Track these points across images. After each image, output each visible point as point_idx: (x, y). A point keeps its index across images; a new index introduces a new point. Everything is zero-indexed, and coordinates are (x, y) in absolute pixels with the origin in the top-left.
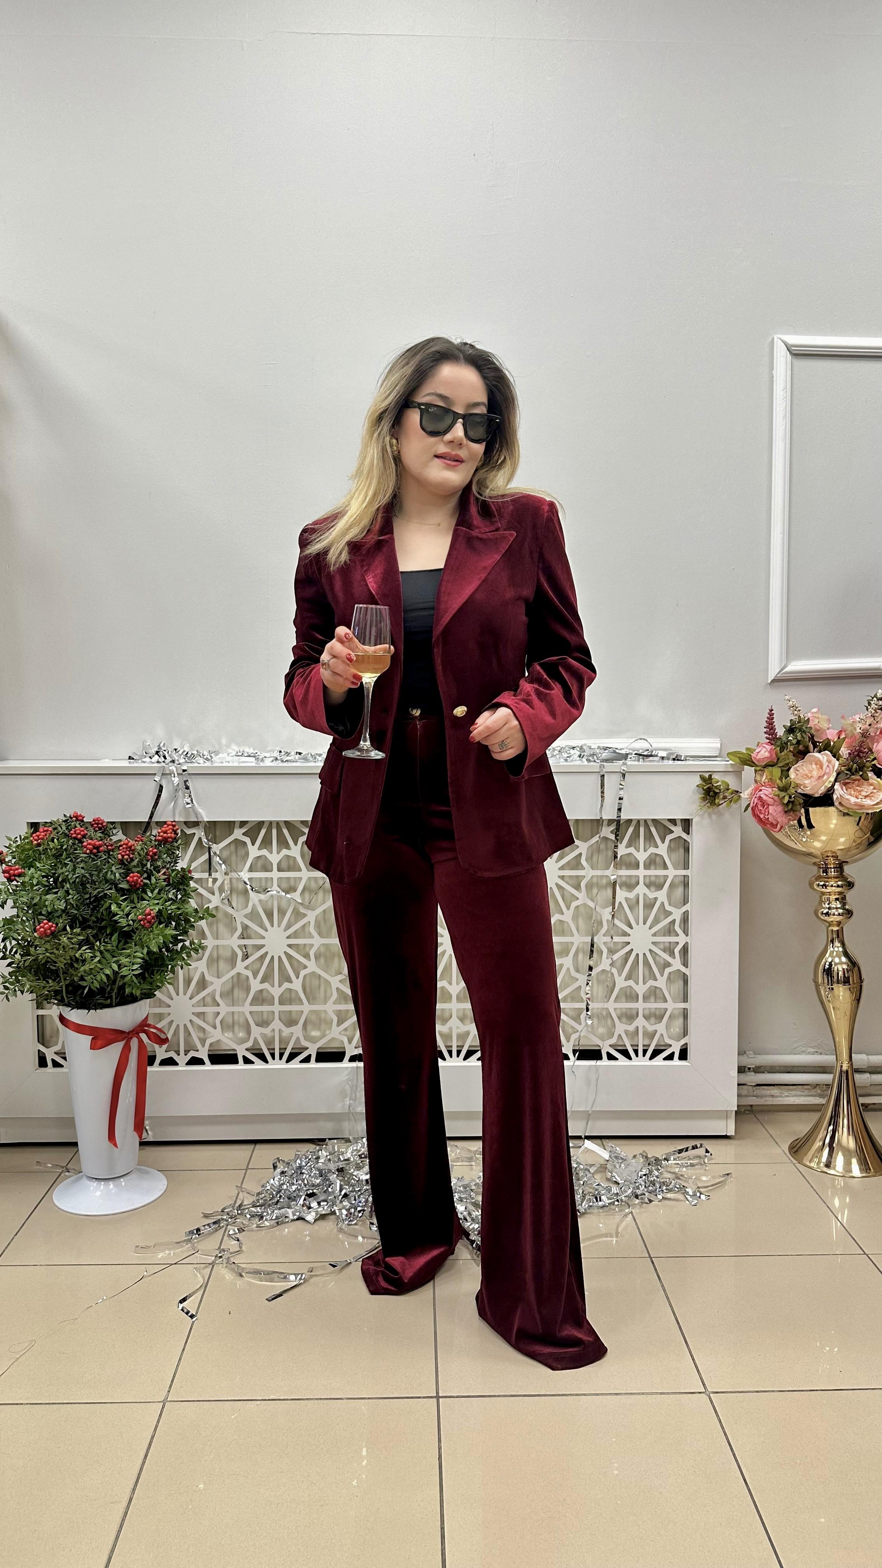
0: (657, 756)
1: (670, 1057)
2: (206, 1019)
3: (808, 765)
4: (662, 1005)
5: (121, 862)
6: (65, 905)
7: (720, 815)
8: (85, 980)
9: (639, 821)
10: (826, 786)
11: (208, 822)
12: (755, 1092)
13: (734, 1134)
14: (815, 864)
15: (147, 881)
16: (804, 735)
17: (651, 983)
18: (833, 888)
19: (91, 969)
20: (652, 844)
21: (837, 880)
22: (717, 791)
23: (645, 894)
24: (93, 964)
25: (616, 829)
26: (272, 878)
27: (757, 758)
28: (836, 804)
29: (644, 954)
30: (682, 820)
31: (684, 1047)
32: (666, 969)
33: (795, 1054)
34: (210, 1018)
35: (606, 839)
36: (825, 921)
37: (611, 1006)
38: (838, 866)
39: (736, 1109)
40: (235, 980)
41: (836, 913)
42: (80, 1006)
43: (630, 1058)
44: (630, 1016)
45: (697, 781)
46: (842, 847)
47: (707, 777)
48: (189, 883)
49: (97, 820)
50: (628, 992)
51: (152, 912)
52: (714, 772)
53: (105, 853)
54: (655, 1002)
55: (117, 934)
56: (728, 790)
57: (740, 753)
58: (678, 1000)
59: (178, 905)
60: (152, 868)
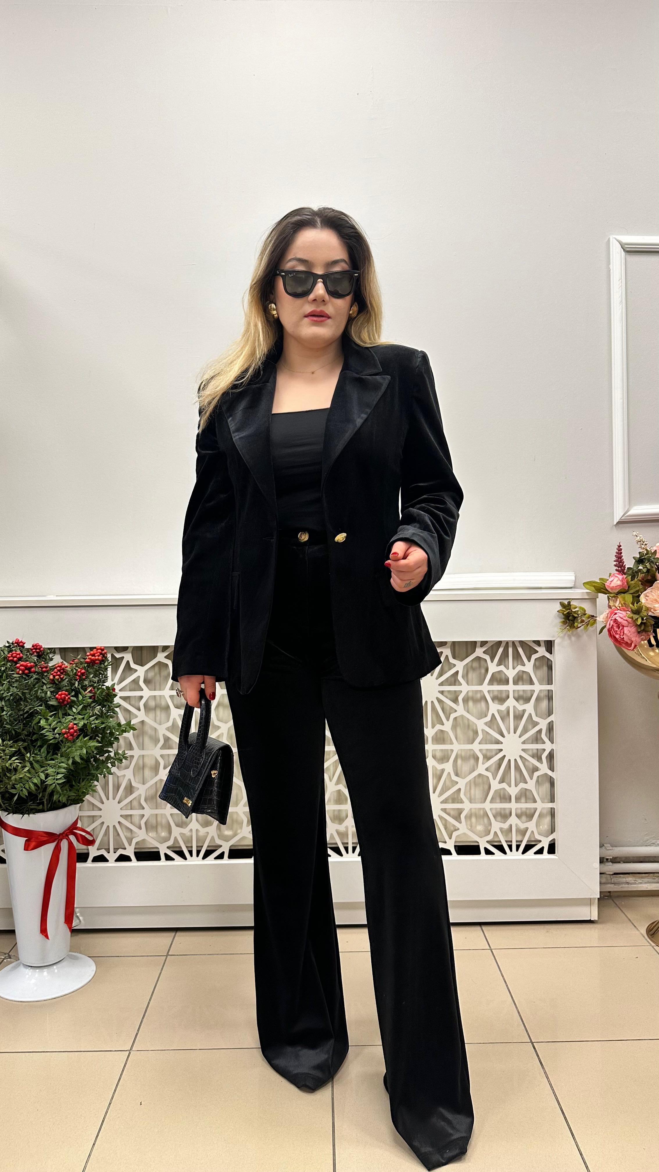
1: (540, 851)
2: (133, 820)
3: (656, 591)
4: (531, 805)
5: (53, 682)
7: (579, 636)
8: (15, 788)
9: (507, 643)
11: (134, 647)
12: (613, 880)
13: (597, 919)
15: (75, 699)
16: (652, 563)
17: (522, 785)
19: (21, 778)
20: (519, 663)
22: (576, 615)
23: (514, 706)
24: (23, 774)
25: (487, 649)
27: (612, 586)
29: (515, 760)
30: (545, 641)
31: (553, 842)
32: (535, 773)
33: (646, 846)
34: (136, 820)
35: (479, 658)
37: (488, 806)
39: (599, 897)
40: (158, 785)
42: (14, 813)
43: (505, 853)
44: (504, 816)
45: (559, 607)
47: (567, 603)
48: (113, 699)
49: (36, 645)
50: (502, 794)
51: (75, 726)
52: (573, 599)
53: (38, 673)
54: (526, 803)
55: (45, 746)
56: (585, 614)
57: (594, 582)
58: (546, 801)
59: (103, 720)
60: (79, 687)
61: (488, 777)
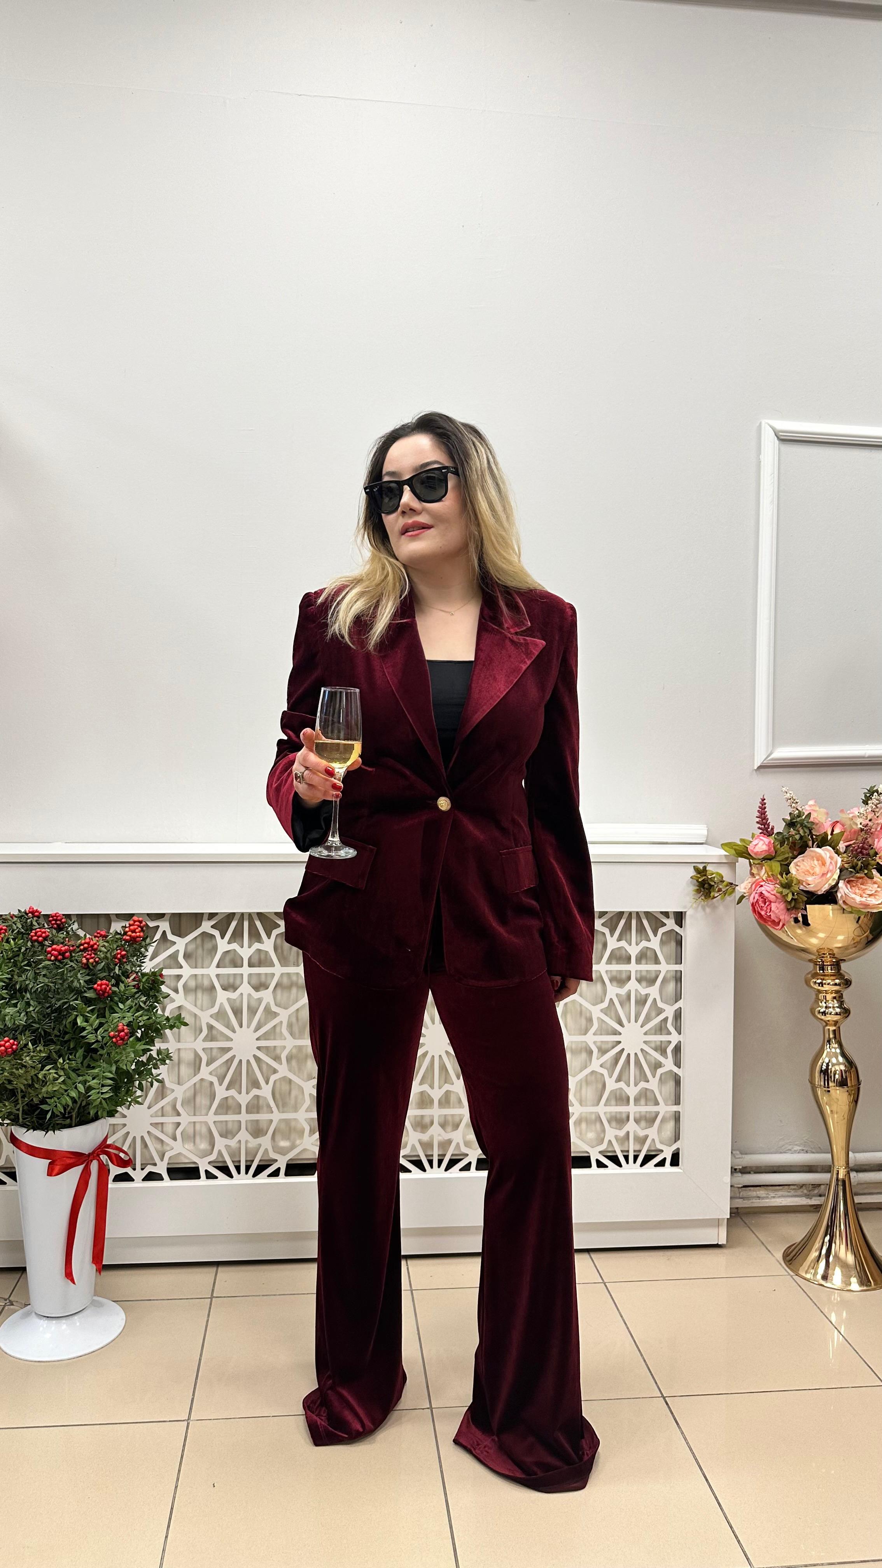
1: (662, 1163)
2: (165, 1129)
3: (809, 860)
4: (654, 1109)
5: (86, 966)
6: (25, 1018)
7: (714, 908)
9: (630, 913)
10: (830, 884)
11: (175, 914)
12: (741, 1194)
13: (725, 1243)
14: (810, 961)
15: (116, 989)
16: (805, 830)
17: (643, 1085)
18: (830, 986)
19: (55, 1091)
20: (643, 937)
21: (833, 978)
22: (712, 883)
23: (636, 990)
24: (57, 1086)
26: (242, 975)
27: (755, 850)
28: (841, 902)
29: (636, 1054)
30: (674, 912)
31: (677, 1152)
32: (658, 1070)
33: (781, 1153)
34: (169, 1129)
36: (822, 1020)
37: (601, 1109)
38: (835, 964)
39: (729, 1217)
40: (198, 1086)
41: (833, 1012)
43: (620, 1165)
44: (620, 1121)
45: (692, 873)
46: (840, 945)
47: (701, 868)
48: (160, 988)
49: (53, 913)
50: (618, 1095)
52: (709, 863)
54: (646, 1105)
56: (723, 881)
57: (735, 844)
58: (670, 1102)
60: (120, 973)
61: (602, 1075)
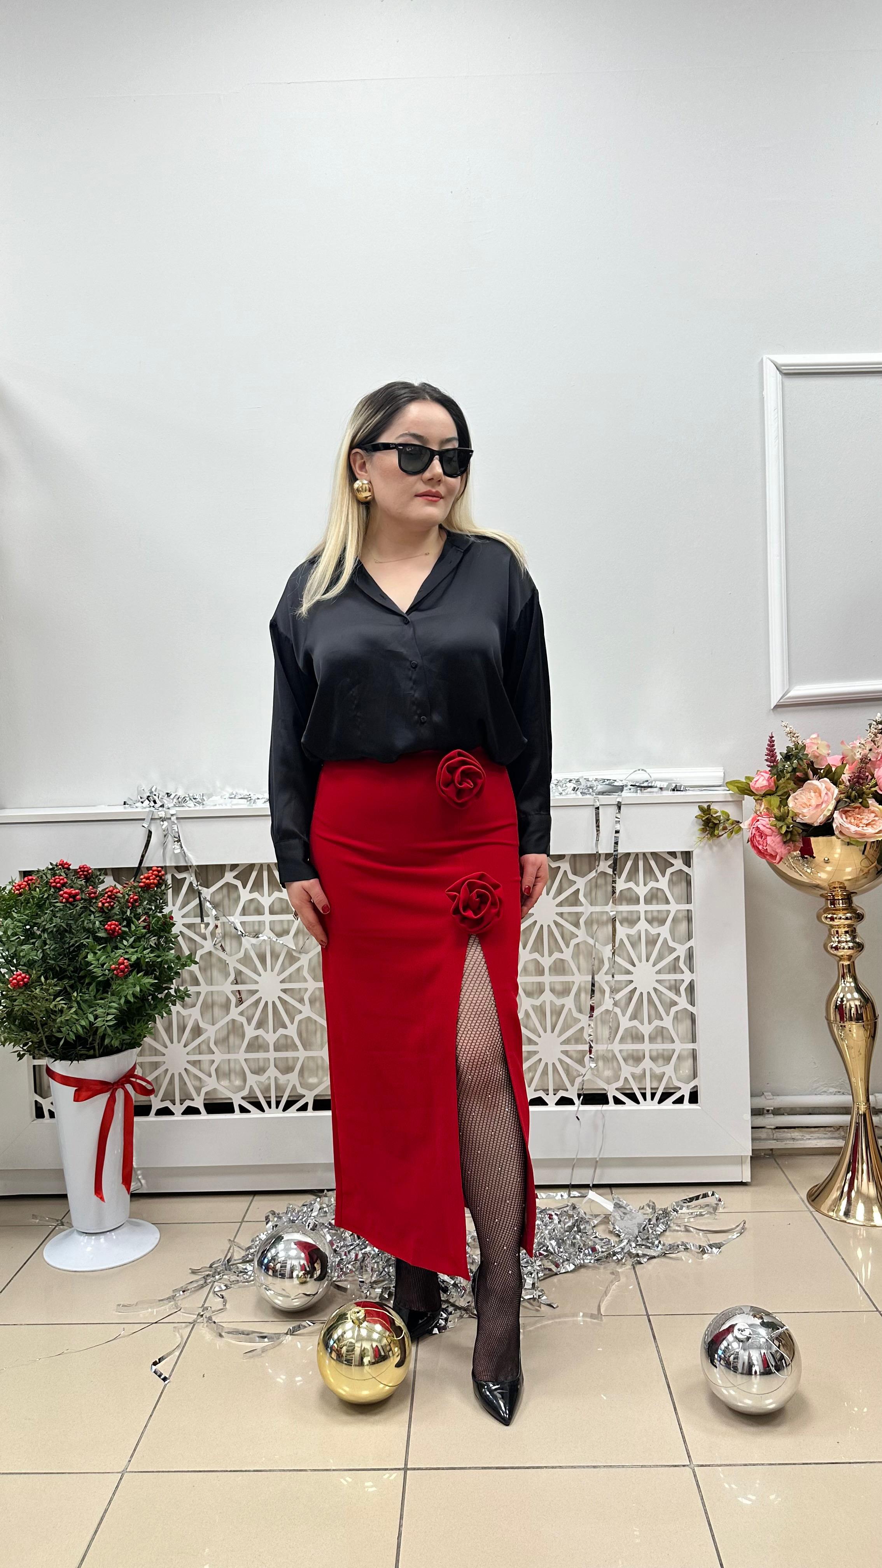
0: (656, 787)
1: (680, 1100)
2: (202, 1066)
3: (807, 793)
4: (668, 1046)
5: (101, 910)
6: (41, 955)
8: (61, 1032)
9: (637, 855)
10: (824, 815)
11: (198, 866)
12: (775, 1135)
13: (749, 1180)
14: (822, 895)
15: (126, 929)
16: (801, 763)
17: (656, 1023)
18: (842, 920)
19: (67, 1020)
20: (651, 879)
21: (845, 912)
22: (717, 822)
23: (646, 930)
24: (69, 1015)
25: (613, 863)
26: (264, 922)
27: (756, 786)
28: (836, 833)
29: (648, 993)
30: (681, 852)
31: (695, 1090)
32: (672, 1008)
33: (816, 1094)
34: (205, 1066)
35: (604, 874)
36: (836, 955)
37: (616, 1047)
38: (846, 897)
40: (230, 1026)
41: (846, 947)
42: (62, 1058)
43: (638, 1102)
44: (637, 1059)
45: (697, 812)
46: (850, 878)
47: (706, 807)
48: (171, 929)
49: (83, 867)
50: (633, 1032)
51: (126, 961)
52: (713, 802)
53: (85, 900)
54: (663, 1043)
55: (94, 984)
56: (728, 820)
57: (740, 782)
58: (686, 1041)
59: (159, 952)
60: (132, 915)
61: (616, 1014)
